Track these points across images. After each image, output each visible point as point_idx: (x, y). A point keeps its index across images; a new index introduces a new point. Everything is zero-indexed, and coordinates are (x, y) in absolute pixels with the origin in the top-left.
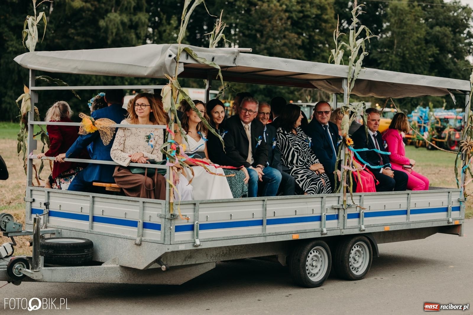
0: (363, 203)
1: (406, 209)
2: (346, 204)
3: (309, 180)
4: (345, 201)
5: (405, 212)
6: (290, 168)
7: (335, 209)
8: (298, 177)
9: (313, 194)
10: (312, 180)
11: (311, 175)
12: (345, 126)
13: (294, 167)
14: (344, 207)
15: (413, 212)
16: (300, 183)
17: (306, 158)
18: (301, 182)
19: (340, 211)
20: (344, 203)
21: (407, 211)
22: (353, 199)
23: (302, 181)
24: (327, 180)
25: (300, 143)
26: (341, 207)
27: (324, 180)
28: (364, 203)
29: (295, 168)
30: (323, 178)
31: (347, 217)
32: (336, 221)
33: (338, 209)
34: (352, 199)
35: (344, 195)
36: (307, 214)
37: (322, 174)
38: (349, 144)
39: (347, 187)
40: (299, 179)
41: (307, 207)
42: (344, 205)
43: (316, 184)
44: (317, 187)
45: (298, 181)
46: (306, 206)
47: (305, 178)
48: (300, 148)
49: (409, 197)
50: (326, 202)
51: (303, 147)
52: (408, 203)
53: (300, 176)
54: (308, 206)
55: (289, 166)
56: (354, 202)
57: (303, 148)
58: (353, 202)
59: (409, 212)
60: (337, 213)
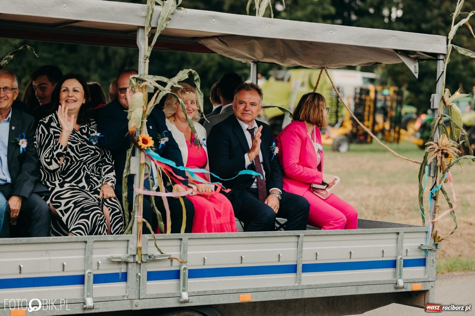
0: (185, 252)
1: (295, 263)
2: (144, 252)
3: (77, 210)
4: (140, 248)
5: (292, 269)
6: (50, 189)
7: (119, 263)
8: (60, 203)
9: (81, 234)
10: (82, 211)
11: (81, 202)
12: (133, 114)
13: (56, 186)
14: (137, 259)
15: (307, 268)
16: (63, 215)
17: (84, 172)
18: (66, 213)
19: (130, 266)
20: (139, 252)
21: (296, 266)
22: (158, 245)
23: (66, 211)
24: (114, 210)
25: (73, 145)
26: (131, 260)
27: (109, 210)
28: (188, 253)
29: (58, 189)
30: (108, 207)
31: (146, 278)
32: (122, 284)
33: (127, 263)
34: (156, 245)
35: (139, 238)
36: (50, 272)
37: (108, 200)
38: (144, 146)
39: (144, 223)
40: (62, 208)
41: (50, 260)
42: (137, 256)
43: (87, 217)
44: (89, 223)
45: (61, 211)
46: (48, 258)
47: (70, 207)
48: (72, 154)
49: (300, 242)
50: (94, 250)
51: (80, 153)
52: (300, 252)
53: (63, 202)
54: (52, 258)
55: (48, 184)
56: (162, 251)
57: (80, 155)
58: (159, 250)
59: (300, 268)
60: (124, 271)
